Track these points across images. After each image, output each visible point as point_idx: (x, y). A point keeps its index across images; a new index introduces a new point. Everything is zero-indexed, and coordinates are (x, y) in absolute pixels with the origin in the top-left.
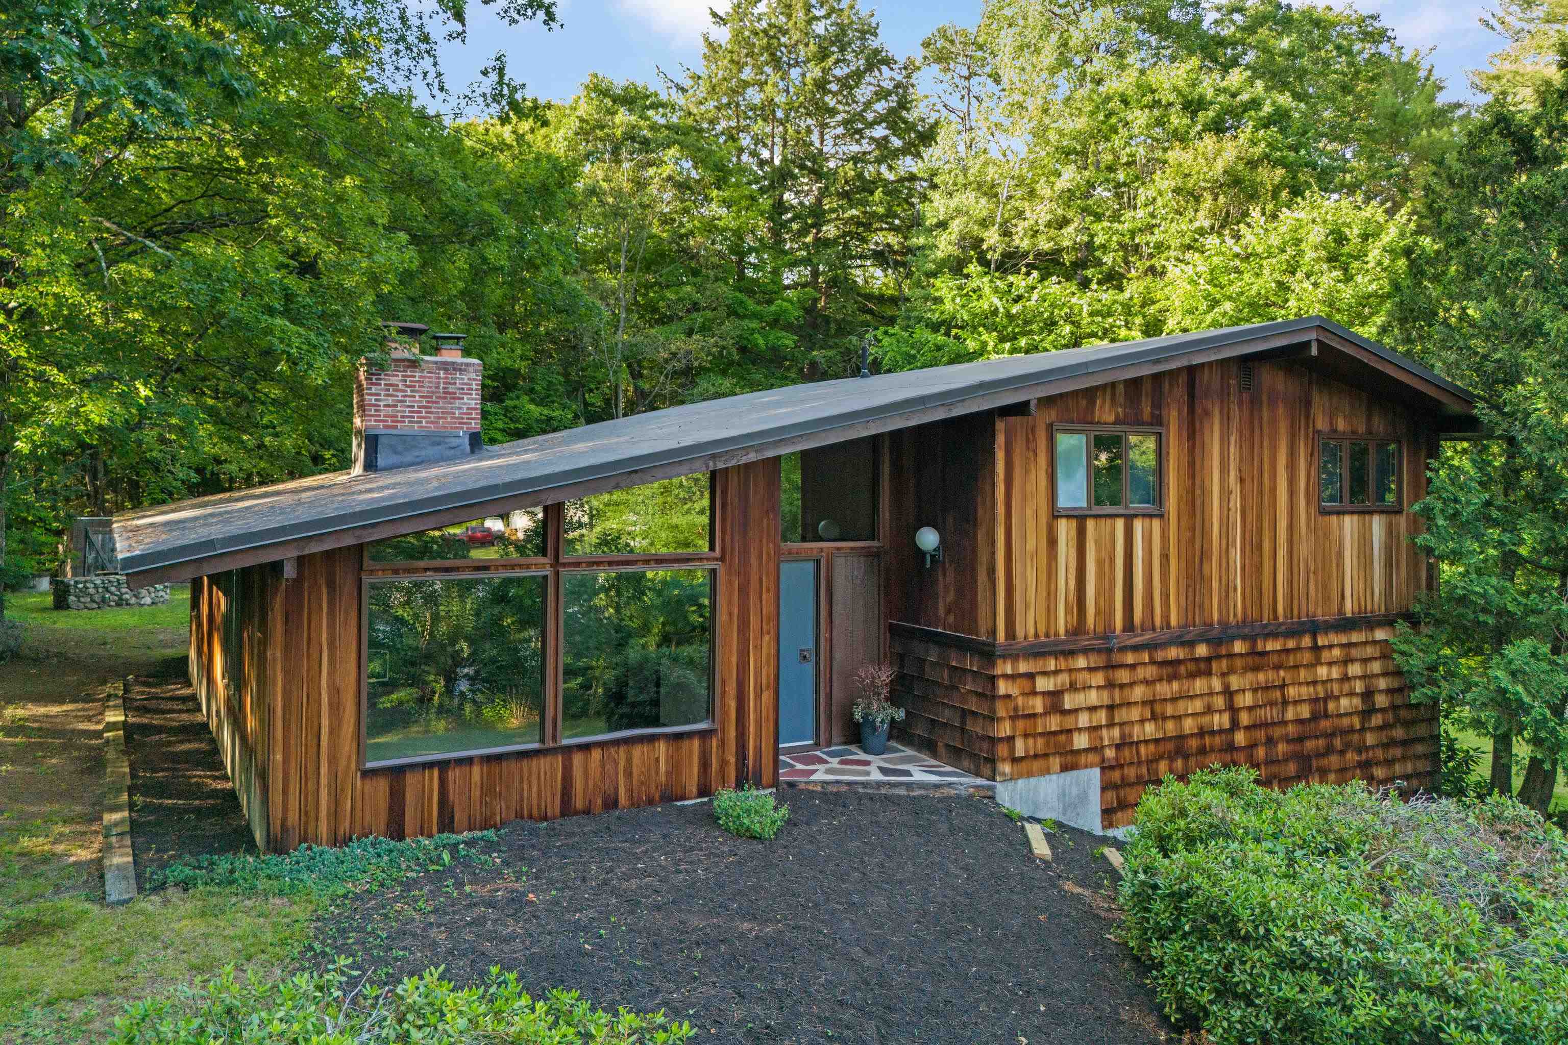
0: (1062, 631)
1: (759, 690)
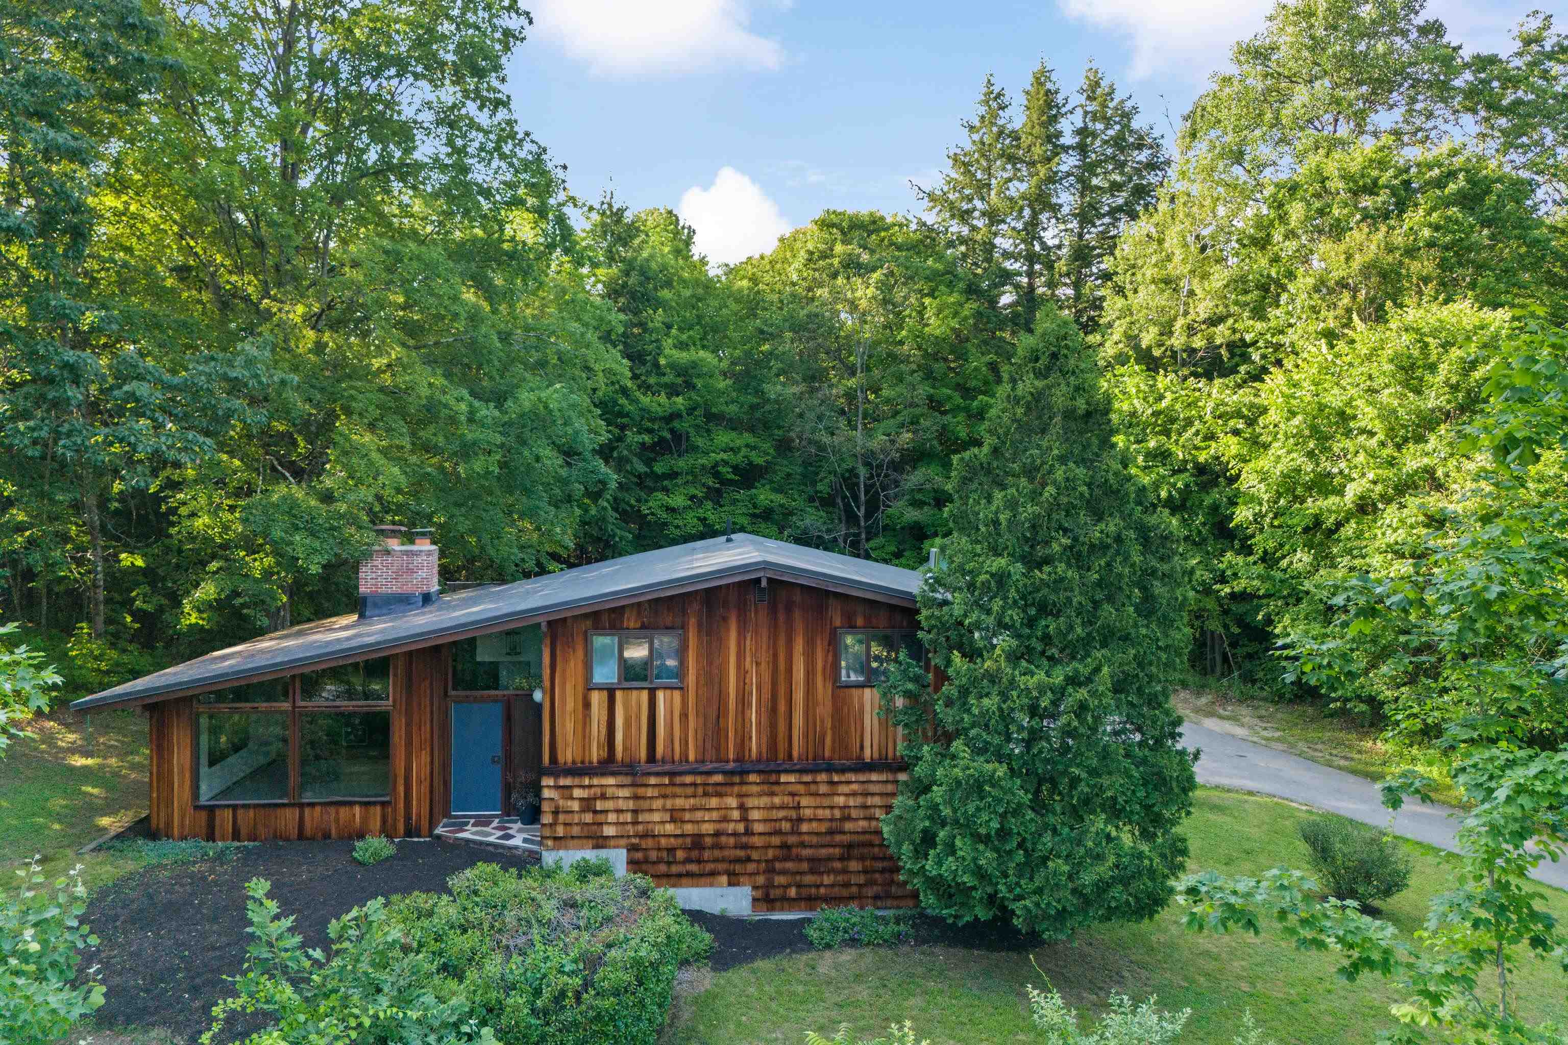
0: (595, 760)
1: (420, 782)
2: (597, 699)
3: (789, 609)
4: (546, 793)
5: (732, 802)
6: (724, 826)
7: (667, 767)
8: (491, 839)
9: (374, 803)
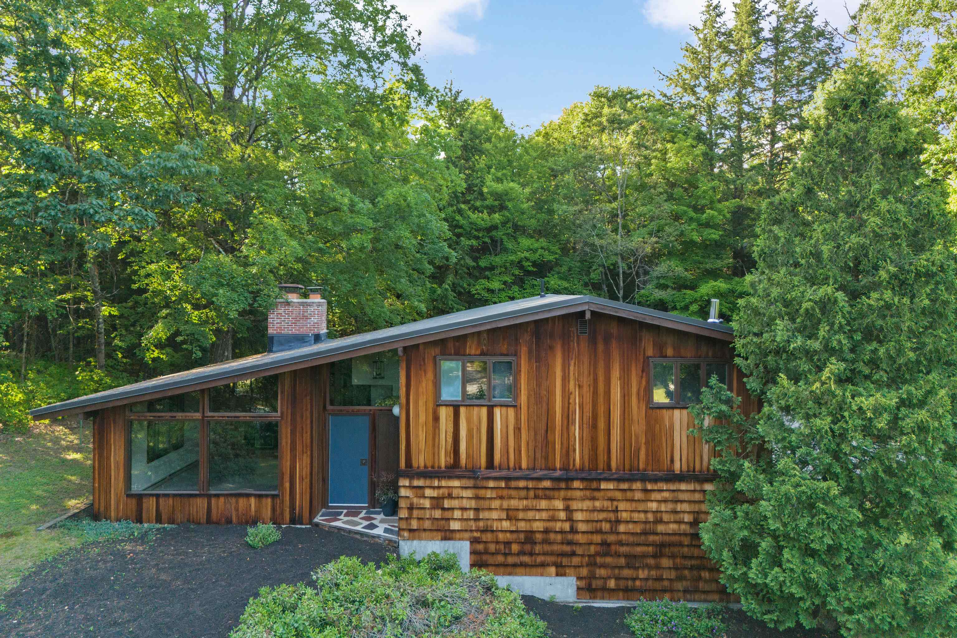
0: (443, 465)
1: (302, 479)
2: (444, 413)
3: (607, 340)
4: (403, 492)
5: (559, 504)
6: (550, 524)
7: (504, 473)
8: (359, 528)
9: (267, 496)
